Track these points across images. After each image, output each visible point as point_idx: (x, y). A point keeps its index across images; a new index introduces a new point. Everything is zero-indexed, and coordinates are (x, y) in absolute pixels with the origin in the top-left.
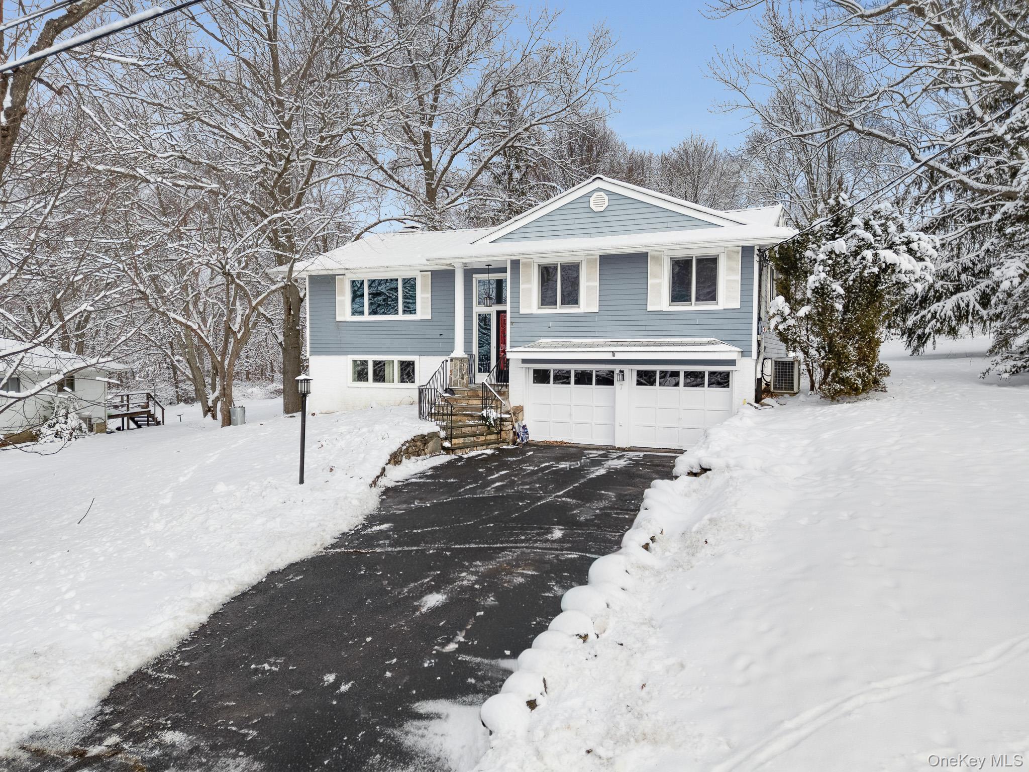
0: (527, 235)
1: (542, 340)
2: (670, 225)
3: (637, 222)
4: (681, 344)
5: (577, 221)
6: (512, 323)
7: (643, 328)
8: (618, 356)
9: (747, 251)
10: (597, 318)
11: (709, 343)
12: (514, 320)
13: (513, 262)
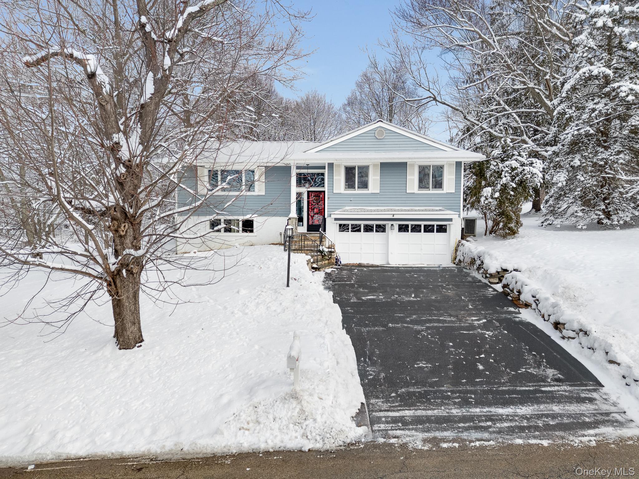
0: (337, 149)
1: (347, 208)
2: (419, 148)
3: (401, 146)
4: (426, 210)
5: (367, 143)
6: (328, 198)
7: (404, 202)
8: (396, 217)
9: (458, 164)
10: (378, 196)
11: (440, 210)
12: (330, 196)
13: (329, 164)
